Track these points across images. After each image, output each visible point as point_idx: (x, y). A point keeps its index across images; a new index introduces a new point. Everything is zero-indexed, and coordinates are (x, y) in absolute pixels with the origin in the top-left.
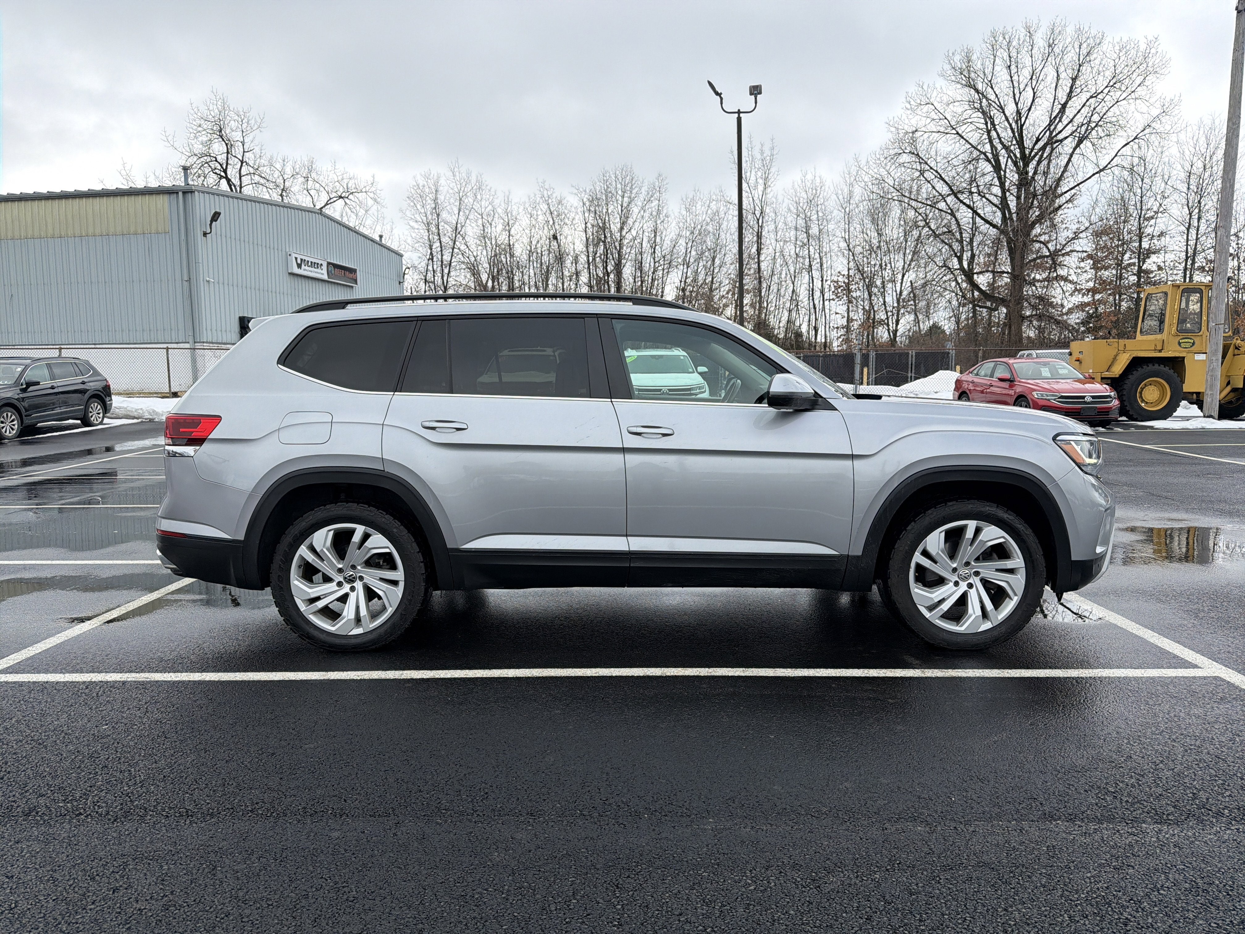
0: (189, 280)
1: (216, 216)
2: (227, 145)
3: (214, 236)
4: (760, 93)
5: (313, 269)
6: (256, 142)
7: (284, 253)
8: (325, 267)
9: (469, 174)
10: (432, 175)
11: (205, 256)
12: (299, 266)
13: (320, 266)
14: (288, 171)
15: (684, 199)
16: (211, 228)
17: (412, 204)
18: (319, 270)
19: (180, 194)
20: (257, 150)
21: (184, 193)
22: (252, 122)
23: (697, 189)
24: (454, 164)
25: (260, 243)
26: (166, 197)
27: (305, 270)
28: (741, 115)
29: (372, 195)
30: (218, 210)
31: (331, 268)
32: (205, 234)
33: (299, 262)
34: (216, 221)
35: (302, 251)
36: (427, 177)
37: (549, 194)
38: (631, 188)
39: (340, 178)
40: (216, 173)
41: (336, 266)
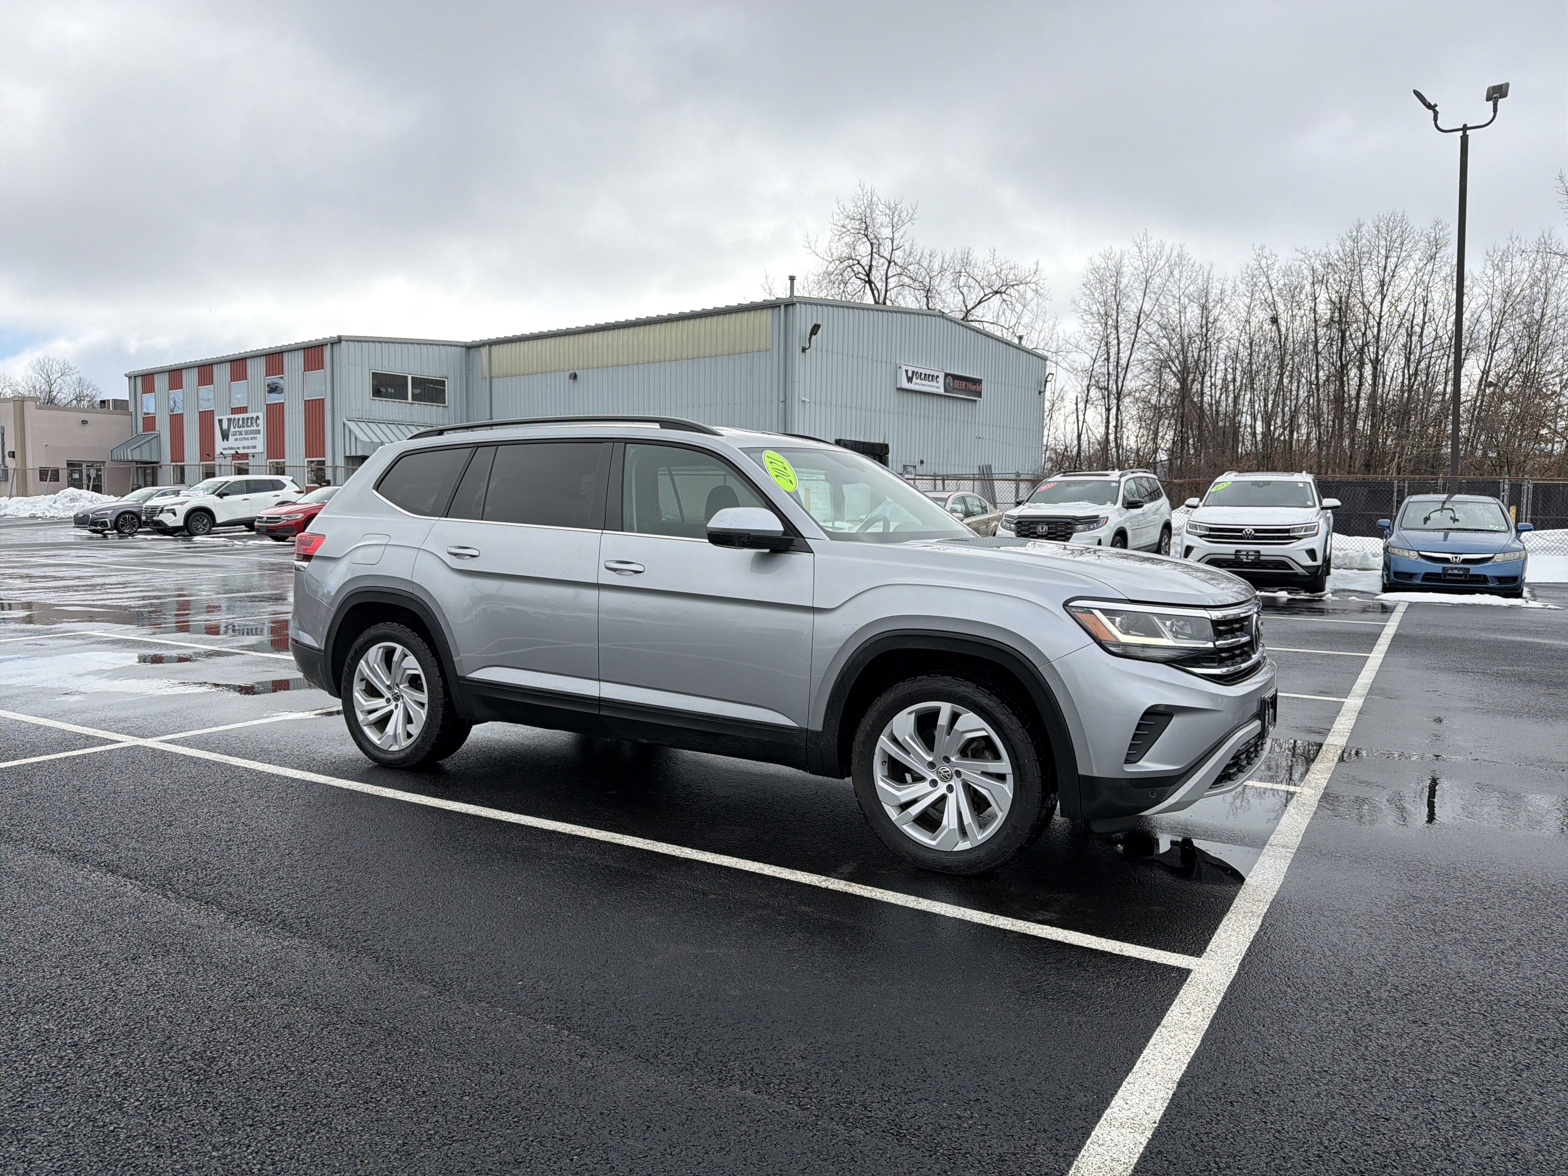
0: (785, 401)
1: (815, 329)
2: (872, 244)
3: (814, 352)
4: (1505, 95)
5: (926, 382)
6: (907, 237)
7: (893, 365)
8: (941, 380)
9: (1162, 247)
10: (1113, 255)
11: (802, 373)
12: (910, 380)
13: (933, 378)
14: (936, 267)
15: (1491, 253)
16: (810, 342)
17: (1088, 292)
18: (934, 383)
19: (782, 307)
20: (907, 246)
21: (786, 306)
22: (904, 214)
23: (1515, 236)
24: (1141, 236)
25: (865, 355)
26: (770, 312)
27: (916, 384)
28: (1468, 132)
29: (1033, 286)
30: (819, 323)
31: (950, 380)
32: (804, 350)
33: (910, 374)
34: (815, 334)
35: (920, 361)
36: (1107, 257)
37: (1269, 262)
38: (1402, 244)
39: (999, 270)
40: (860, 278)
41: (956, 377)
